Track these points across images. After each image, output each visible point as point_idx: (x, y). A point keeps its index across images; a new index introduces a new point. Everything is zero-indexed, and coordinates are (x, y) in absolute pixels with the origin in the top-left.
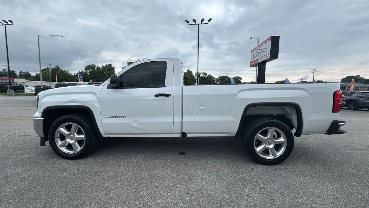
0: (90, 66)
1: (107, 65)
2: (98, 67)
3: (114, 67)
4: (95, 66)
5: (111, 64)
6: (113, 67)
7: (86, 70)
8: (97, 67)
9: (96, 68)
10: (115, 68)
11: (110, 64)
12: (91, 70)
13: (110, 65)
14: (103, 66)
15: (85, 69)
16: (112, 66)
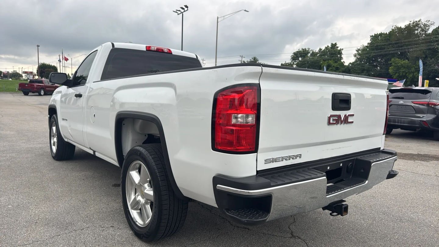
0: (300, 51)
1: (328, 46)
2: (313, 52)
3: (342, 49)
4: (308, 51)
5: (336, 44)
6: (339, 49)
7: (293, 60)
8: (311, 52)
9: (309, 55)
10: (343, 52)
11: (334, 43)
12: (300, 59)
13: (334, 46)
14: (320, 49)
15: (292, 58)
16: (337, 47)
